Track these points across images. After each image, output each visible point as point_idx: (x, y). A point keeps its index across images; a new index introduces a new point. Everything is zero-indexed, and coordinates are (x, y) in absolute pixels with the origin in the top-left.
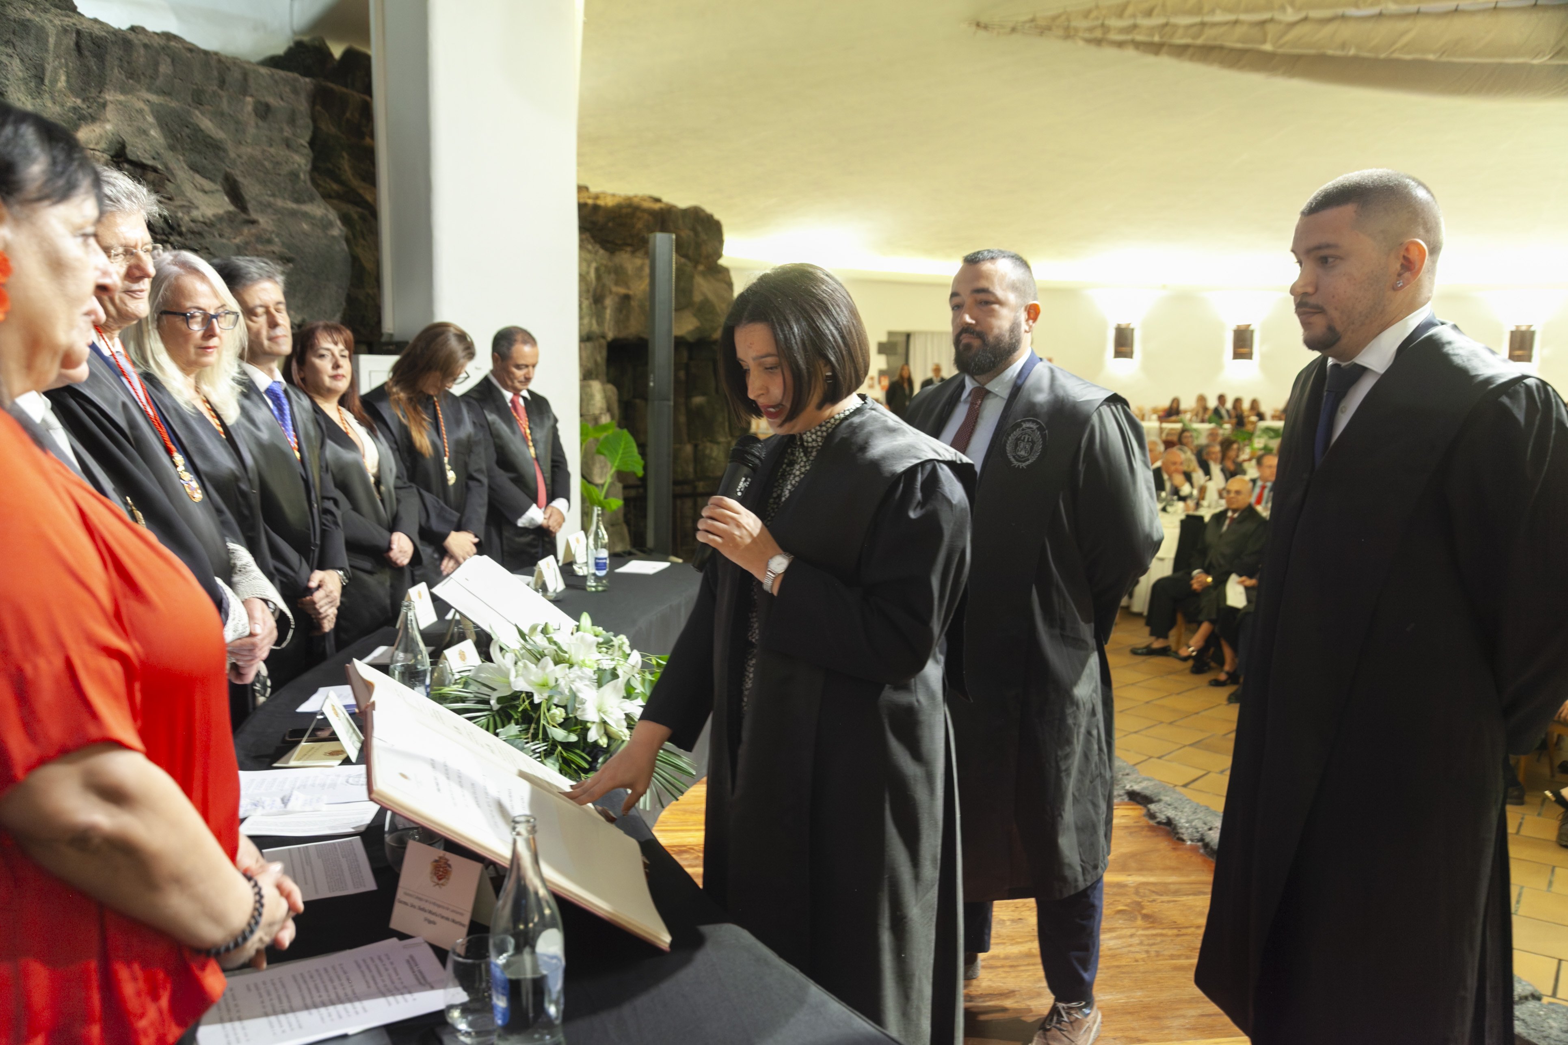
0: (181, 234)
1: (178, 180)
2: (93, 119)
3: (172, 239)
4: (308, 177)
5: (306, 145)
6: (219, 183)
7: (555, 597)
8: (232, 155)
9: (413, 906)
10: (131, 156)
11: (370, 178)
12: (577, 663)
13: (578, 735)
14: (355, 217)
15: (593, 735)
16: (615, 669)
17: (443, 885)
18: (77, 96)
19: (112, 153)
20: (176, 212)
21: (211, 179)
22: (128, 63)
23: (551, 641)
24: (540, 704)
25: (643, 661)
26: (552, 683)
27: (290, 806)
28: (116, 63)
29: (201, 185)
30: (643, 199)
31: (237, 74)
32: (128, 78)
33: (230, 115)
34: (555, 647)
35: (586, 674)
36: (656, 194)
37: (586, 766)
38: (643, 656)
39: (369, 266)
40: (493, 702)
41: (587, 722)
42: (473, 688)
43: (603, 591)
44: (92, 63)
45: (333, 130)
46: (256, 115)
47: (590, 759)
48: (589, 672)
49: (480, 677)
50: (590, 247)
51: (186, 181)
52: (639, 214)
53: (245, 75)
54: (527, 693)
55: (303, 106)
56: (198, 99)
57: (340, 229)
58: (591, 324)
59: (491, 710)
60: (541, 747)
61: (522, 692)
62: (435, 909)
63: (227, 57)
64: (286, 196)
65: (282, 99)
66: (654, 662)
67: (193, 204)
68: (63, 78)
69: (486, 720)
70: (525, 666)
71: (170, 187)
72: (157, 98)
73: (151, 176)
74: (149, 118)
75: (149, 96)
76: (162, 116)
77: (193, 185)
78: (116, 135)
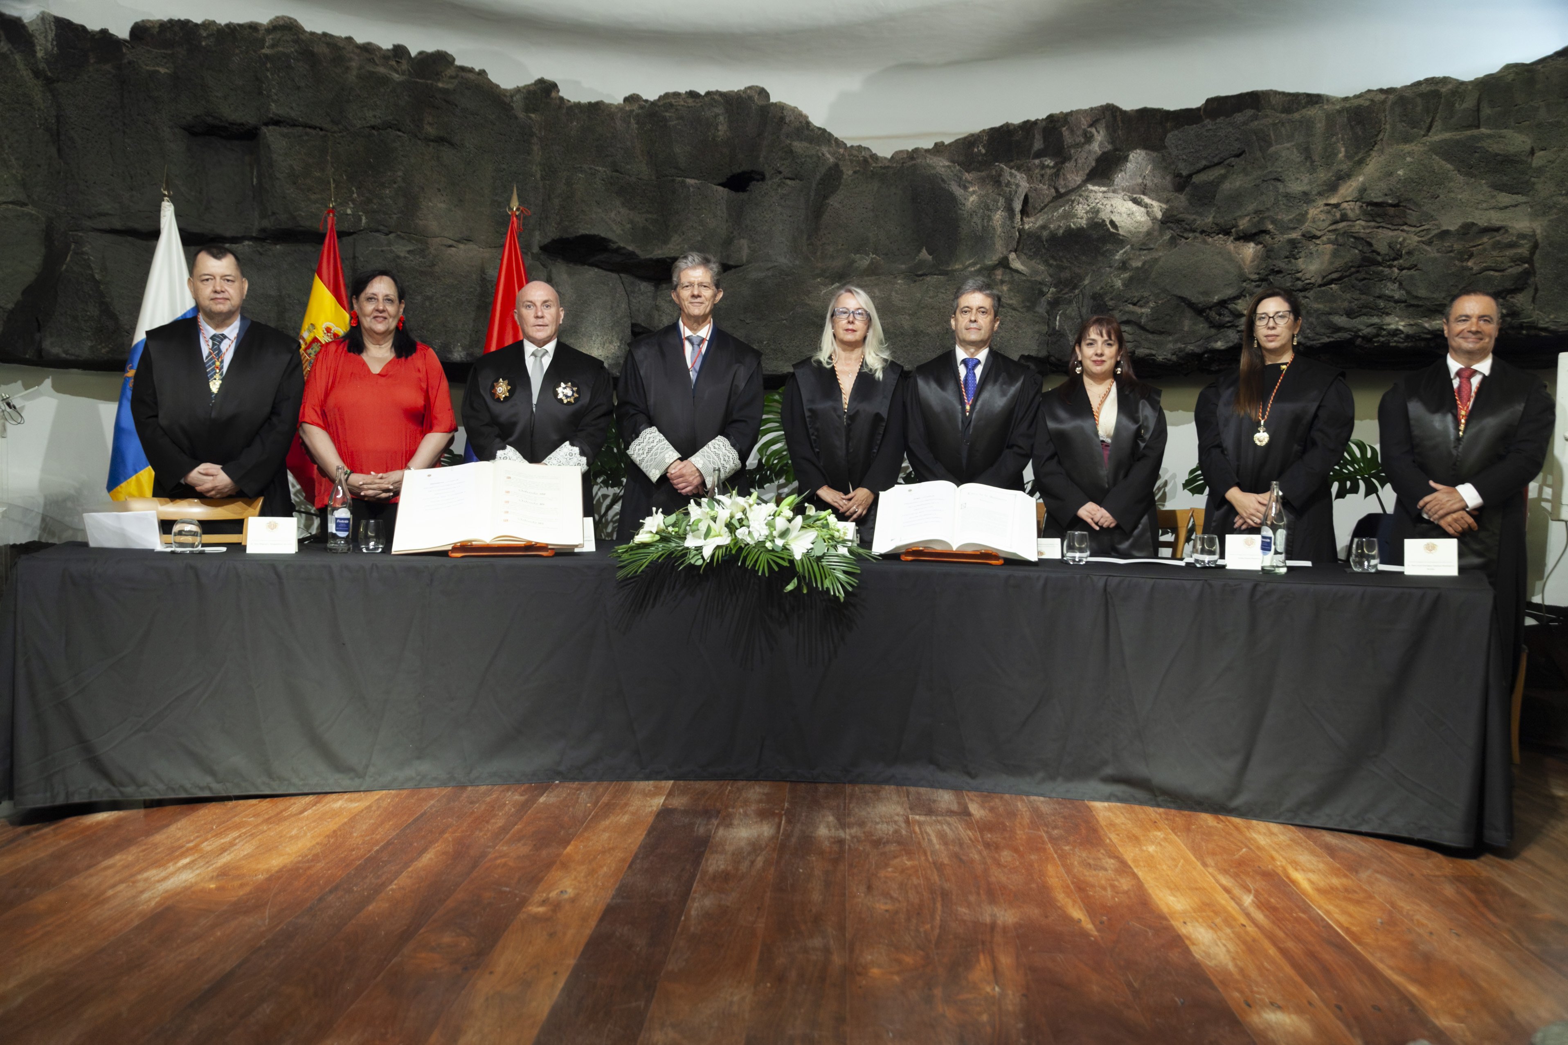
8: (1539, 163)
18: (1349, 160)
19: (1362, 200)
68: (1343, 149)
71: (1413, 216)
72: (1447, 135)
73: (1391, 211)
74: (1408, 159)
75: (1438, 136)
76: (1446, 151)
77: (1485, 205)
78: (1363, 184)
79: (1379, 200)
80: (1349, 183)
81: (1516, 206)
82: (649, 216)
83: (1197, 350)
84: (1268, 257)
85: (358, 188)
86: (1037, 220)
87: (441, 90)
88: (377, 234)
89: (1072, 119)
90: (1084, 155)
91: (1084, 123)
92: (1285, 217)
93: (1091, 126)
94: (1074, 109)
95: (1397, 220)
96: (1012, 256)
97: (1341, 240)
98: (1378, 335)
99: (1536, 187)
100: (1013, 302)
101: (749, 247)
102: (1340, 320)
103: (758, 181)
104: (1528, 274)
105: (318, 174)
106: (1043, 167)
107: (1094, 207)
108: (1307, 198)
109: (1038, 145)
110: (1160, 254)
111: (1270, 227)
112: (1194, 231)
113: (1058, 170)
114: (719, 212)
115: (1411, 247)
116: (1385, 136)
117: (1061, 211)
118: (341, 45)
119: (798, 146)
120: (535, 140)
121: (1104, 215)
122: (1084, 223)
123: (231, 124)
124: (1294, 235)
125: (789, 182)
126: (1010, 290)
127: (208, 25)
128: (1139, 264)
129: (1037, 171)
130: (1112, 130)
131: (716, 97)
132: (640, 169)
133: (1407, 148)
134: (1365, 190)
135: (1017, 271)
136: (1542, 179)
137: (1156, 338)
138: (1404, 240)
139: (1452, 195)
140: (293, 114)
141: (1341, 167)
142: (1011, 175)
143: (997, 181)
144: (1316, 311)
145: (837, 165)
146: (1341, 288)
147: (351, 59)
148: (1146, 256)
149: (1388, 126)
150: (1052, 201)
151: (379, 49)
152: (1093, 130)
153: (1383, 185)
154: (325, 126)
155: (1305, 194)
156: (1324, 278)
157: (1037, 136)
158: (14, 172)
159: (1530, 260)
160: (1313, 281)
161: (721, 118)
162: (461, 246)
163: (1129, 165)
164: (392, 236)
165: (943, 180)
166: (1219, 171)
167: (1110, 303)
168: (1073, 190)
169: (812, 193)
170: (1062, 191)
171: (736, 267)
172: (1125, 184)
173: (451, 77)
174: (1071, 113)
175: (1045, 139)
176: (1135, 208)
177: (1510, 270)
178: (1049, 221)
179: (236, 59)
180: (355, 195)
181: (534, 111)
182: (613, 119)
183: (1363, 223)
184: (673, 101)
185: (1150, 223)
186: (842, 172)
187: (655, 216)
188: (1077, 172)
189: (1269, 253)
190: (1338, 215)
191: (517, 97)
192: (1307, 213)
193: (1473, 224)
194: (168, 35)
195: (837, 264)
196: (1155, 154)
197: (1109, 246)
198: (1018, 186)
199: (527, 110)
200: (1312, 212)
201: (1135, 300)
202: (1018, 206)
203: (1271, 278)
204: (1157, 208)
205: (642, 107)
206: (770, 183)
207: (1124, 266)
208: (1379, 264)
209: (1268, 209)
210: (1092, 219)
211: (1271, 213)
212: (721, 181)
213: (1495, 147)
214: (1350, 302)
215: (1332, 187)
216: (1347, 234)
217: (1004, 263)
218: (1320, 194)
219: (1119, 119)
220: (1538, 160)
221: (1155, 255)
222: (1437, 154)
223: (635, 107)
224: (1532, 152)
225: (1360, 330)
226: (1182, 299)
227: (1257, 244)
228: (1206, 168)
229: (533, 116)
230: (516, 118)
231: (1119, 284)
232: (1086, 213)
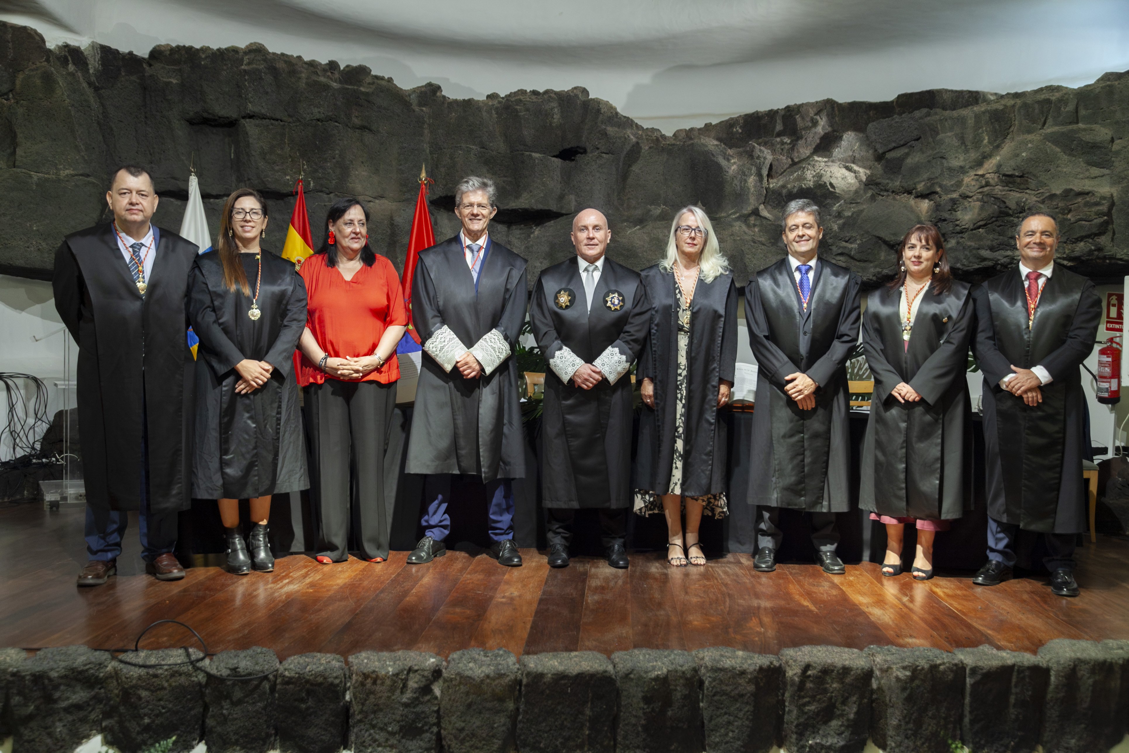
2: (990, 156)
18: (990, 145)
19: (999, 173)
71: (1033, 183)
72: (1056, 129)
73: (1018, 180)
74: (1030, 145)
75: (1050, 129)
76: (1055, 139)
77: (1081, 176)
78: (999, 161)
79: (1010, 173)
80: (990, 161)
81: (1102, 176)
82: (505, 179)
83: (890, 273)
84: (937, 210)
85: (308, 162)
86: (778, 181)
87: (363, 93)
88: (320, 194)
89: (803, 110)
90: (811, 135)
91: (812, 113)
92: (948, 183)
93: (816, 114)
94: (805, 102)
95: (1022, 186)
96: (762, 207)
97: (985, 199)
98: (1011, 263)
99: (1115, 164)
100: (762, 239)
101: (576, 201)
102: (985, 253)
103: (582, 153)
104: (1106, 223)
105: (279, 152)
106: (783, 143)
107: (818, 173)
108: (962, 170)
109: (779, 127)
110: (865, 207)
111: (938, 189)
112: (887, 191)
113: (794, 146)
114: (555, 177)
115: (1031, 205)
116: (1014, 129)
117: (795, 175)
118: (294, 62)
119: (611, 130)
120: (426, 126)
121: (826, 179)
122: (811, 184)
123: (220, 117)
124: (955, 195)
125: (604, 155)
126: (760, 231)
127: (205, 50)
128: (850, 214)
129: (778, 146)
130: (831, 117)
131: (553, 95)
132: (499, 146)
133: (1030, 137)
134: (1001, 166)
135: (765, 218)
136: (1119, 159)
137: (862, 264)
138: (1027, 200)
139: (1059, 169)
140: (263, 111)
141: (985, 150)
142: (761, 150)
143: (750, 155)
144: (970, 246)
145: (638, 143)
146: (986, 232)
147: (301, 72)
148: (854, 208)
149: (1017, 122)
150: (789, 168)
151: (320, 64)
152: (818, 117)
153: (1012, 163)
154: (284, 119)
155: (961, 167)
156: (974, 224)
157: (778, 121)
158: (83, 154)
159: (1109, 213)
160: (967, 226)
161: (556, 110)
162: (377, 201)
163: (843, 142)
164: (332, 195)
165: (713, 155)
166: (904, 150)
167: (830, 241)
168: (804, 160)
169: (621, 164)
170: (796, 160)
171: (566, 214)
172: (841, 156)
173: (369, 84)
174: (802, 105)
175: (784, 124)
176: (847, 173)
177: (1095, 221)
178: (787, 182)
179: (224, 73)
180: (305, 167)
181: (425, 105)
182: (480, 111)
183: (1000, 188)
184: (522, 97)
185: (858, 184)
186: (641, 148)
187: (509, 179)
188: (807, 147)
189: (938, 207)
190: (984, 183)
191: (413, 96)
192: (962, 180)
193: (1071, 190)
194: (176, 56)
195: (638, 212)
196: (861, 135)
197: (829, 201)
198: (765, 158)
199: (420, 104)
200: (967, 180)
201: (847, 239)
202: (765, 172)
203: (939, 224)
204: (863, 173)
205: (500, 102)
206: (591, 155)
207: (839, 215)
208: (1011, 216)
209: (937, 178)
210: (818, 181)
211: (939, 180)
212: (555, 154)
213: (1087, 138)
214: (992, 241)
215: (979, 164)
216: (989, 195)
217: (756, 212)
218: (971, 168)
219: (836, 109)
220: (1115, 147)
221: (861, 207)
222: (1049, 141)
223: (495, 102)
224: (1112, 140)
225: (999, 260)
226: (880, 238)
227: (931, 200)
228: (894, 148)
229: (424, 109)
230: (414, 111)
231: (835, 227)
232: (813, 177)
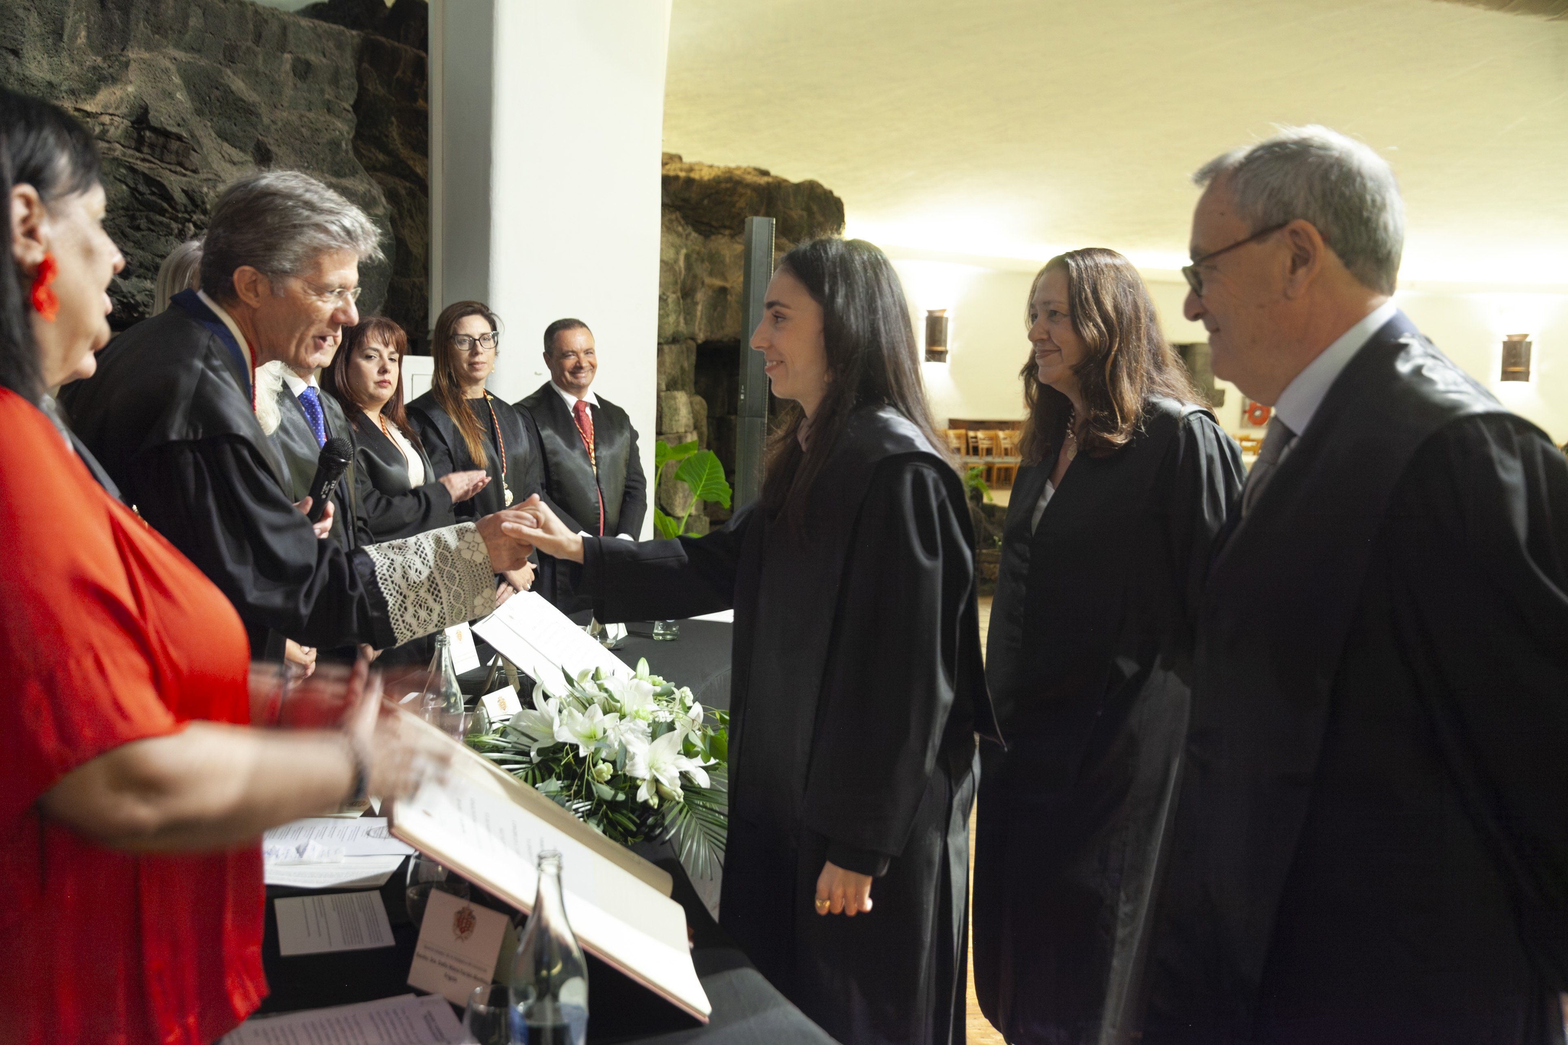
0: (205, 212)
1: (204, 149)
2: (114, 80)
3: (195, 217)
4: (350, 147)
5: (350, 109)
6: (250, 154)
7: (615, 645)
8: (266, 121)
9: (433, 961)
10: (154, 122)
11: (422, 147)
12: (630, 714)
13: (626, 794)
14: (403, 192)
15: (643, 794)
16: (673, 723)
17: (466, 938)
18: (98, 54)
19: (133, 118)
20: (201, 187)
21: (241, 149)
22: (155, 16)
23: (601, 688)
24: (585, 758)
25: (704, 715)
26: (600, 735)
27: (306, 856)
28: (142, 16)
29: (229, 155)
30: (746, 171)
31: (275, 27)
32: (154, 33)
33: (265, 74)
34: (606, 695)
35: (638, 726)
36: (764, 166)
37: (634, 829)
38: (704, 710)
39: (417, 250)
40: (533, 754)
41: (637, 778)
42: (511, 738)
43: (672, 640)
44: (117, 17)
45: (381, 91)
46: (295, 75)
47: (638, 821)
48: (643, 725)
49: (520, 726)
50: (680, 229)
51: (214, 151)
52: (740, 190)
53: (284, 29)
54: (571, 745)
55: (348, 64)
56: (231, 56)
57: (384, 207)
58: (677, 323)
59: (530, 762)
60: (583, 806)
61: (565, 744)
62: (456, 965)
63: (264, 8)
64: (324, 168)
65: (325, 56)
66: (718, 717)
67: (220, 177)
68: (83, 33)
69: (524, 773)
70: (570, 714)
71: (195, 158)
72: (185, 56)
75: (175, 53)
78: (135, 96)
79: (175, 130)
80: (113, 88)
133: (156, 58)
141: (90, 61)
153: (170, 110)
155: (51, 85)
183: (122, 148)
190: (97, 130)
213: (236, 89)
215: (92, 90)
216: (116, 161)
218: (71, 92)
225: (133, 296)
